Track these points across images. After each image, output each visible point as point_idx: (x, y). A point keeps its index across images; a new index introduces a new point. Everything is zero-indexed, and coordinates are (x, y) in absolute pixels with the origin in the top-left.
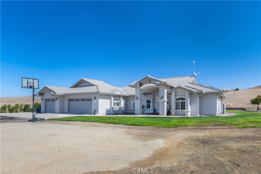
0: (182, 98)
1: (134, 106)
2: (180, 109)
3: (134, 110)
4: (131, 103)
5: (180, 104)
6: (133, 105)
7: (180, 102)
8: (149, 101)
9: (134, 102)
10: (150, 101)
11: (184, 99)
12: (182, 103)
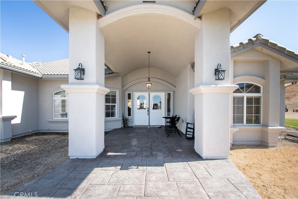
0: (249, 86)
1: (64, 110)
2: (243, 122)
3: (67, 122)
4: (53, 101)
5: (243, 103)
6: (60, 109)
7: (243, 98)
8: (112, 96)
9: (63, 98)
10: (115, 96)
11: (257, 89)
12: (249, 100)
